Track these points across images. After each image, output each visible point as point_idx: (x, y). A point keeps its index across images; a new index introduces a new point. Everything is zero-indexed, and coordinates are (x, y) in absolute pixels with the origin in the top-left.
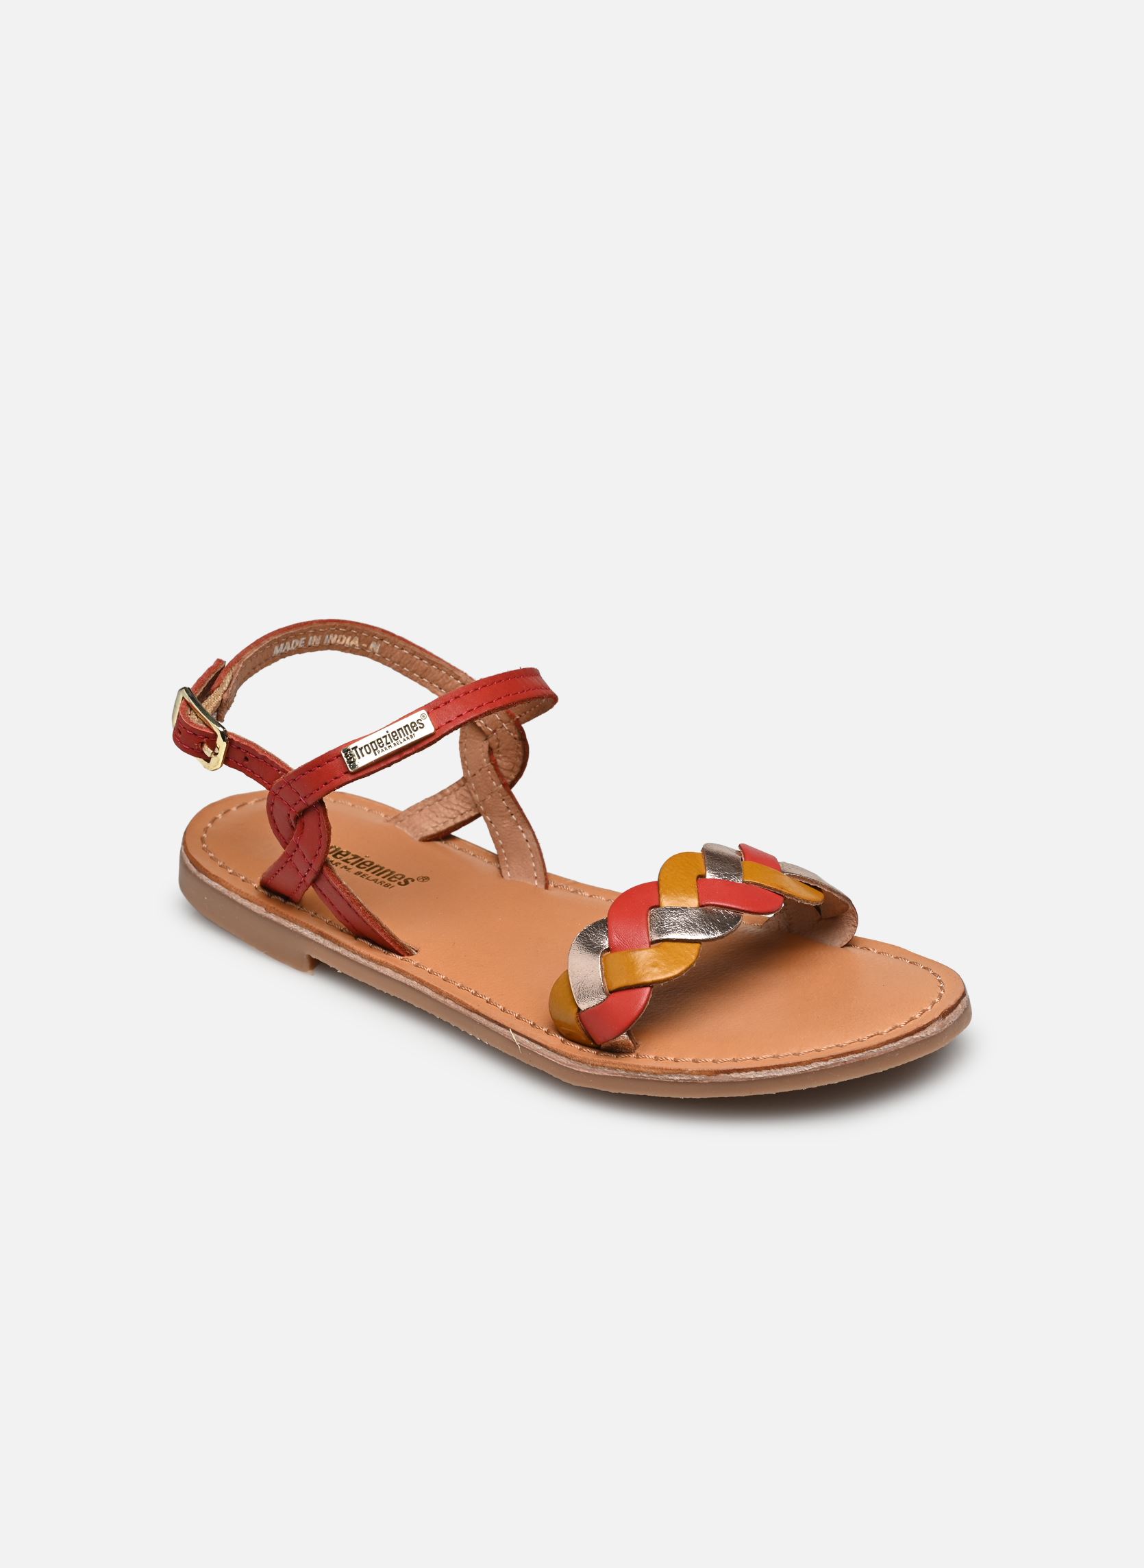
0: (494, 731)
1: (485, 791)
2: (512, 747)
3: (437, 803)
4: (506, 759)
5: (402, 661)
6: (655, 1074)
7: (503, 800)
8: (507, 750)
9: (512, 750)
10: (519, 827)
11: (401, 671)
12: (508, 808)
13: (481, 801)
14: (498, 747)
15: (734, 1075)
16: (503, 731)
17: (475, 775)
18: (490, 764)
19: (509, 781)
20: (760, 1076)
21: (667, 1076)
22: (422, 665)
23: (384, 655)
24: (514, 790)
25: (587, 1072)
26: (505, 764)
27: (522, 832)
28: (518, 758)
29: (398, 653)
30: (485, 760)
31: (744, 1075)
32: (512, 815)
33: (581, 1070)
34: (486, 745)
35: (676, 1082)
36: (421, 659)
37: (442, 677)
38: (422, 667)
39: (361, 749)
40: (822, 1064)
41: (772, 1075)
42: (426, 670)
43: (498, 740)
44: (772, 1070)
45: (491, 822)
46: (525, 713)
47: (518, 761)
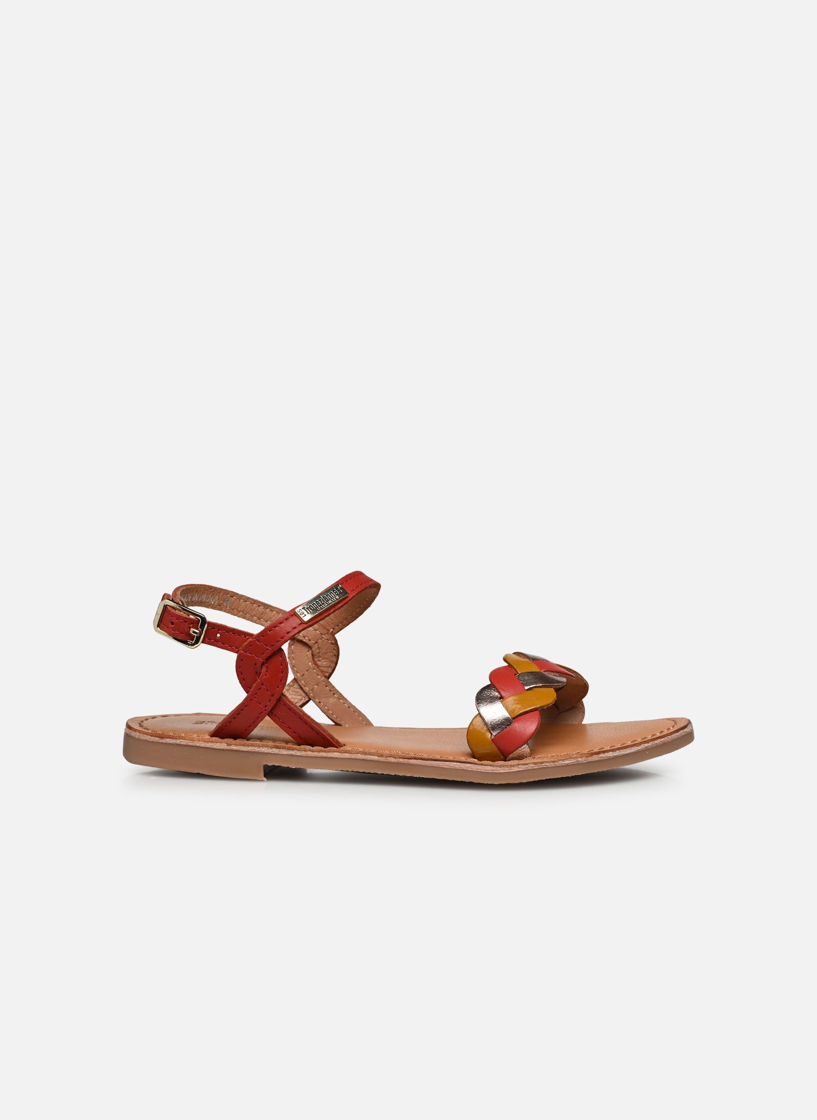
0: (316, 643)
1: (312, 683)
2: (329, 650)
3: (291, 688)
4: (325, 660)
5: (246, 610)
6: (554, 762)
7: (326, 686)
8: (326, 653)
9: (330, 652)
10: (341, 701)
11: (244, 618)
12: (330, 690)
13: (310, 690)
14: (319, 652)
15: (602, 755)
16: (323, 641)
17: (303, 675)
18: (313, 665)
19: (327, 674)
20: (616, 754)
21: (561, 762)
22: (260, 610)
23: (233, 607)
24: (331, 680)
25: (506, 771)
26: (324, 663)
27: (344, 703)
28: (334, 657)
29: (243, 604)
30: (310, 664)
31: (607, 755)
32: (334, 694)
33: (502, 771)
34: (309, 654)
35: (567, 765)
36: (259, 606)
37: (274, 616)
38: (260, 611)
39: (307, 608)
40: (646, 745)
41: (622, 753)
42: (262, 613)
43: (319, 648)
44: (622, 750)
45: (319, 702)
46: (338, 626)
47: (334, 659)
